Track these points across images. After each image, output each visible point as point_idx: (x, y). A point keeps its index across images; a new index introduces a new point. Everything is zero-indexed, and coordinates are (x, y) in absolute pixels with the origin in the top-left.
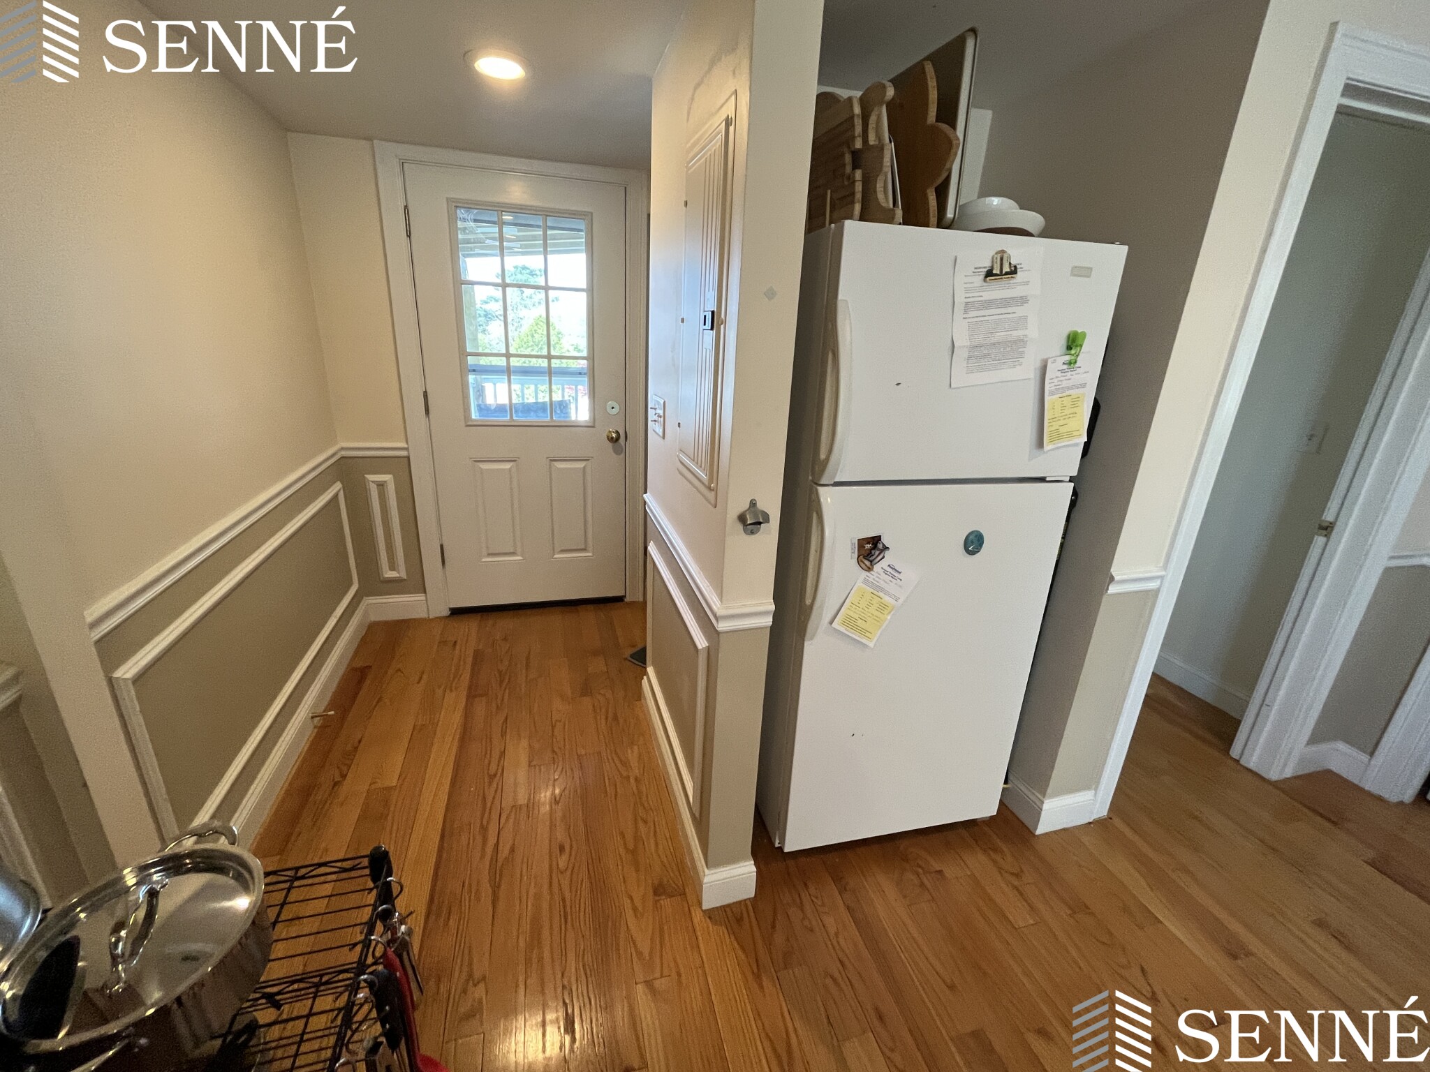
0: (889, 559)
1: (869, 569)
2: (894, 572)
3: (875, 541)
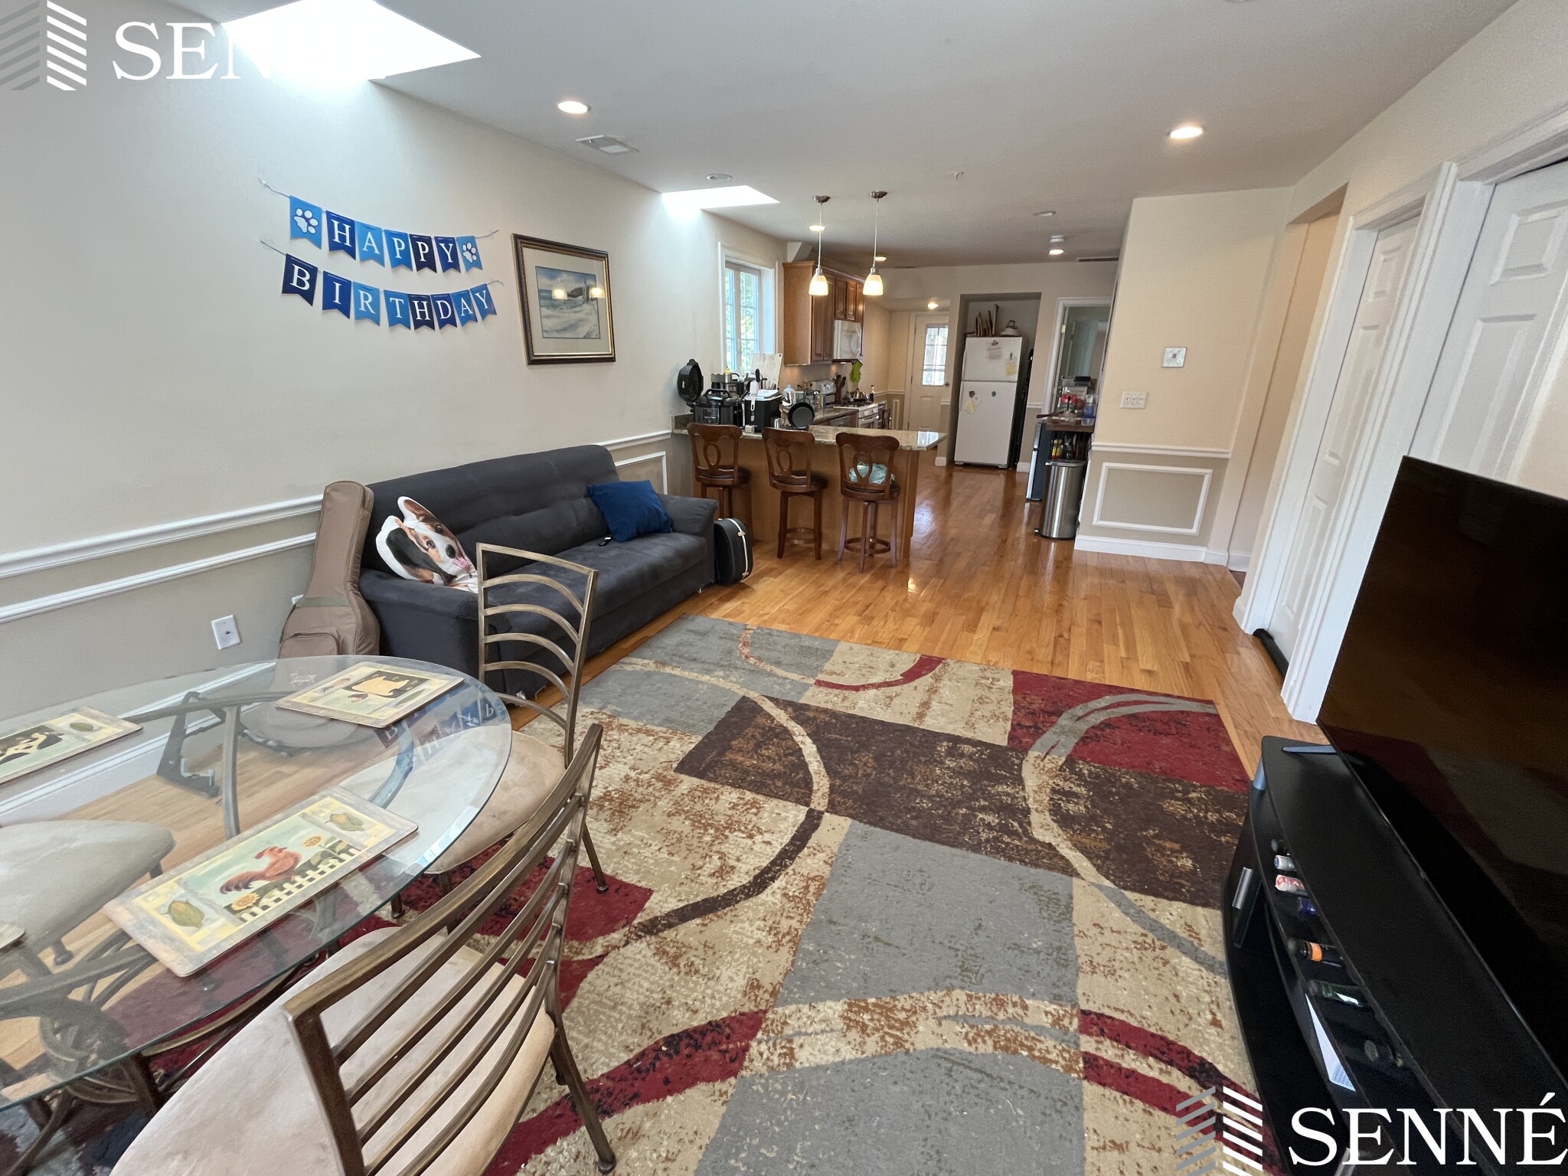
0: (975, 396)
1: (972, 397)
2: (976, 399)
3: (972, 392)
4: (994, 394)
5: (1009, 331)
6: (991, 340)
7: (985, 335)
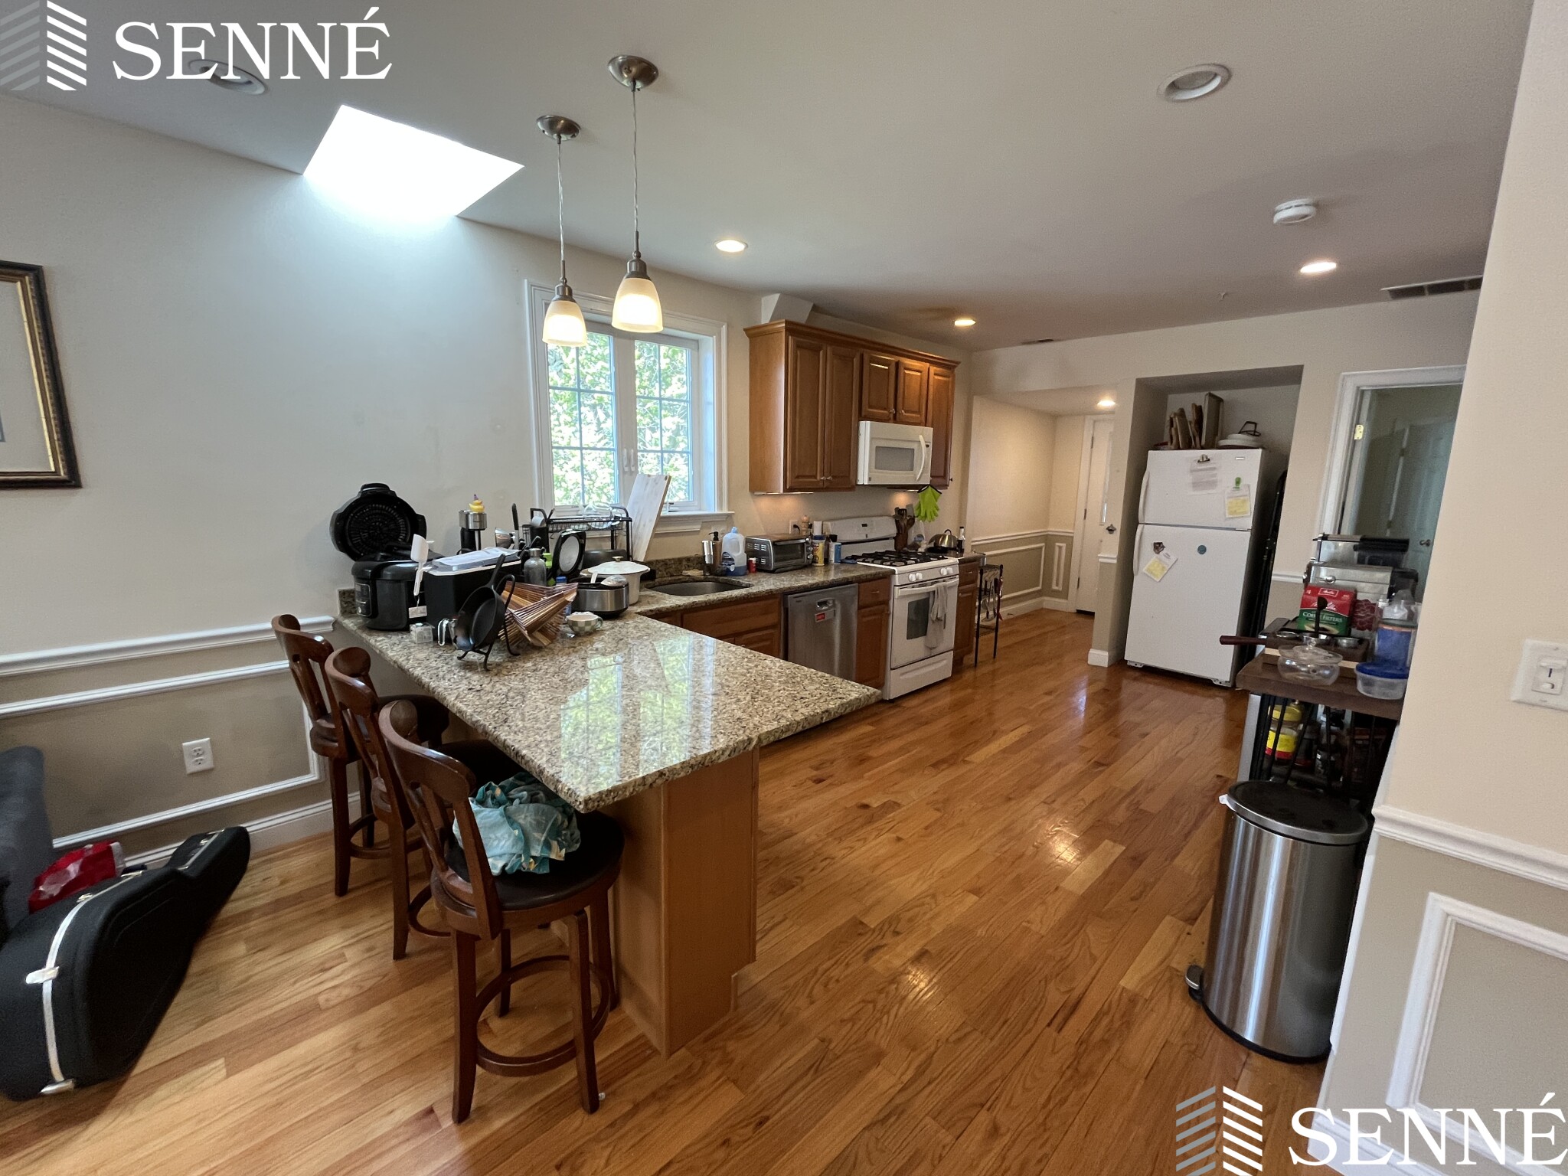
0: (1165, 551)
1: (1158, 553)
2: (1167, 556)
3: (1160, 544)
4: (1202, 550)
5: (1237, 439)
6: (1198, 454)
7: (1188, 446)
